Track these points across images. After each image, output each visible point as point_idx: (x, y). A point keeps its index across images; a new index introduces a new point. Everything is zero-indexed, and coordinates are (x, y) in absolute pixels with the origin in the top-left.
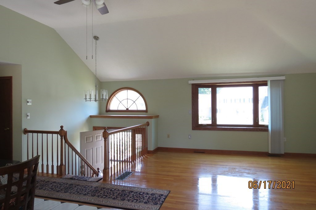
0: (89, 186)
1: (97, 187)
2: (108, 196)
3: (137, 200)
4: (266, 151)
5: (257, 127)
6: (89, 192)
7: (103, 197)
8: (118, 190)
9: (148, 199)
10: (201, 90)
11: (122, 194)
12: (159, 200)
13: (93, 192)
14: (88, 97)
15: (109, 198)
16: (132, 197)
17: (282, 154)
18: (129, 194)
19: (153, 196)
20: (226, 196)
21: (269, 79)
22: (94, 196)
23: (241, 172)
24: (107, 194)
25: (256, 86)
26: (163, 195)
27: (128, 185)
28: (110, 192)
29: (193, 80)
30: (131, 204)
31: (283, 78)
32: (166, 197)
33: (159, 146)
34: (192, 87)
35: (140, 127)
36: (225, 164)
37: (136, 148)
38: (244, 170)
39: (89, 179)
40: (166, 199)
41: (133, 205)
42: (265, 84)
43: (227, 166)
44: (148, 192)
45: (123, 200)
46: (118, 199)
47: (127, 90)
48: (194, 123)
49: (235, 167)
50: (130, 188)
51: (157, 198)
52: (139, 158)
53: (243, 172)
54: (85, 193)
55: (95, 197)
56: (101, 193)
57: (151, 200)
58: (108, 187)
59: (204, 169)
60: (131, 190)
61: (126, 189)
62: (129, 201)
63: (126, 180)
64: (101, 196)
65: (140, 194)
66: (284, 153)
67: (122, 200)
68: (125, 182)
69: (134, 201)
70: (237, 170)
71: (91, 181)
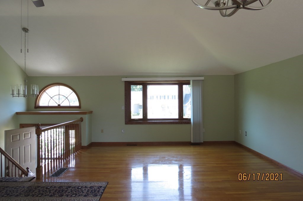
0: (20, 187)
1: (31, 187)
2: (44, 194)
3: (76, 194)
4: (189, 141)
5: (181, 120)
6: (22, 193)
7: (39, 195)
8: (55, 187)
9: (87, 192)
10: (133, 87)
11: (59, 190)
12: (99, 191)
13: (26, 192)
14: (15, 93)
15: (45, 196)
16: (71, 192)
17: (202, 143)
18: (67, 190)
19: (92, 188)
20: (160, 182)
21: (191, 79)
22: (27, 196)
23: (170, 160)
24: (43, 192)
25: (181, 84)
26: (102, 187)
27: (65, 181)
28: (45, 190)
29: (126, 78)
30: (70, 198)
31: (202, 78)
32: (105, 188)
33: (93, 141)
34: (125, 84)
35: (74, 123)
36: (156, 154)
37: (70, 144)
38: (172, 158)
39: (19, 180)
40: (105, 190)
41: (72, 199)
42: (188, 83)
43: (157, 155)
44: (87, 186)
45: (62, 196)
46: (56, 196)
47: (59, 85)
48: (127, 118)
49: (165, 156)
50: (67, 184)
51: (96, 190)
52: (73, 154)
53: (172, 160)
54: (17, 194)
55: (29, 197)
56: (36, 192)
57: (91, 192)
58: (43, 185)
59: (138, 160)
60: (69, 185)
61: (63, 185)
62: (67, 196)
63: (63, 176)
64: (36, 195)
65: (78, 188)
66: (203, 142)
67: (60, 196)
68: (61, 178)
69: (73, 196)
70: (166, 159)
71: (22, 181)
